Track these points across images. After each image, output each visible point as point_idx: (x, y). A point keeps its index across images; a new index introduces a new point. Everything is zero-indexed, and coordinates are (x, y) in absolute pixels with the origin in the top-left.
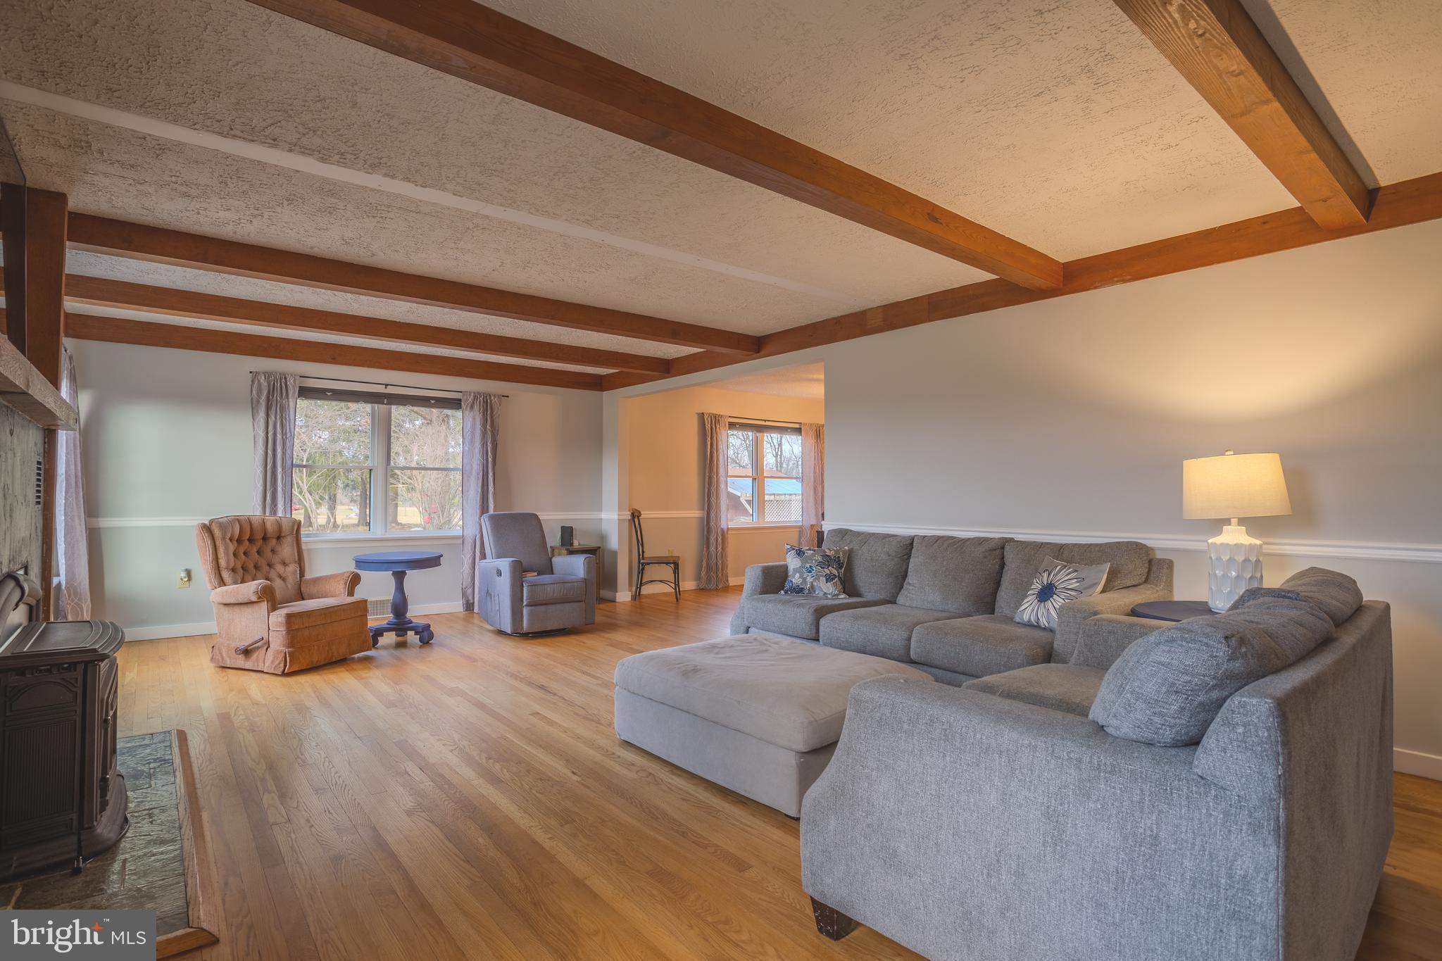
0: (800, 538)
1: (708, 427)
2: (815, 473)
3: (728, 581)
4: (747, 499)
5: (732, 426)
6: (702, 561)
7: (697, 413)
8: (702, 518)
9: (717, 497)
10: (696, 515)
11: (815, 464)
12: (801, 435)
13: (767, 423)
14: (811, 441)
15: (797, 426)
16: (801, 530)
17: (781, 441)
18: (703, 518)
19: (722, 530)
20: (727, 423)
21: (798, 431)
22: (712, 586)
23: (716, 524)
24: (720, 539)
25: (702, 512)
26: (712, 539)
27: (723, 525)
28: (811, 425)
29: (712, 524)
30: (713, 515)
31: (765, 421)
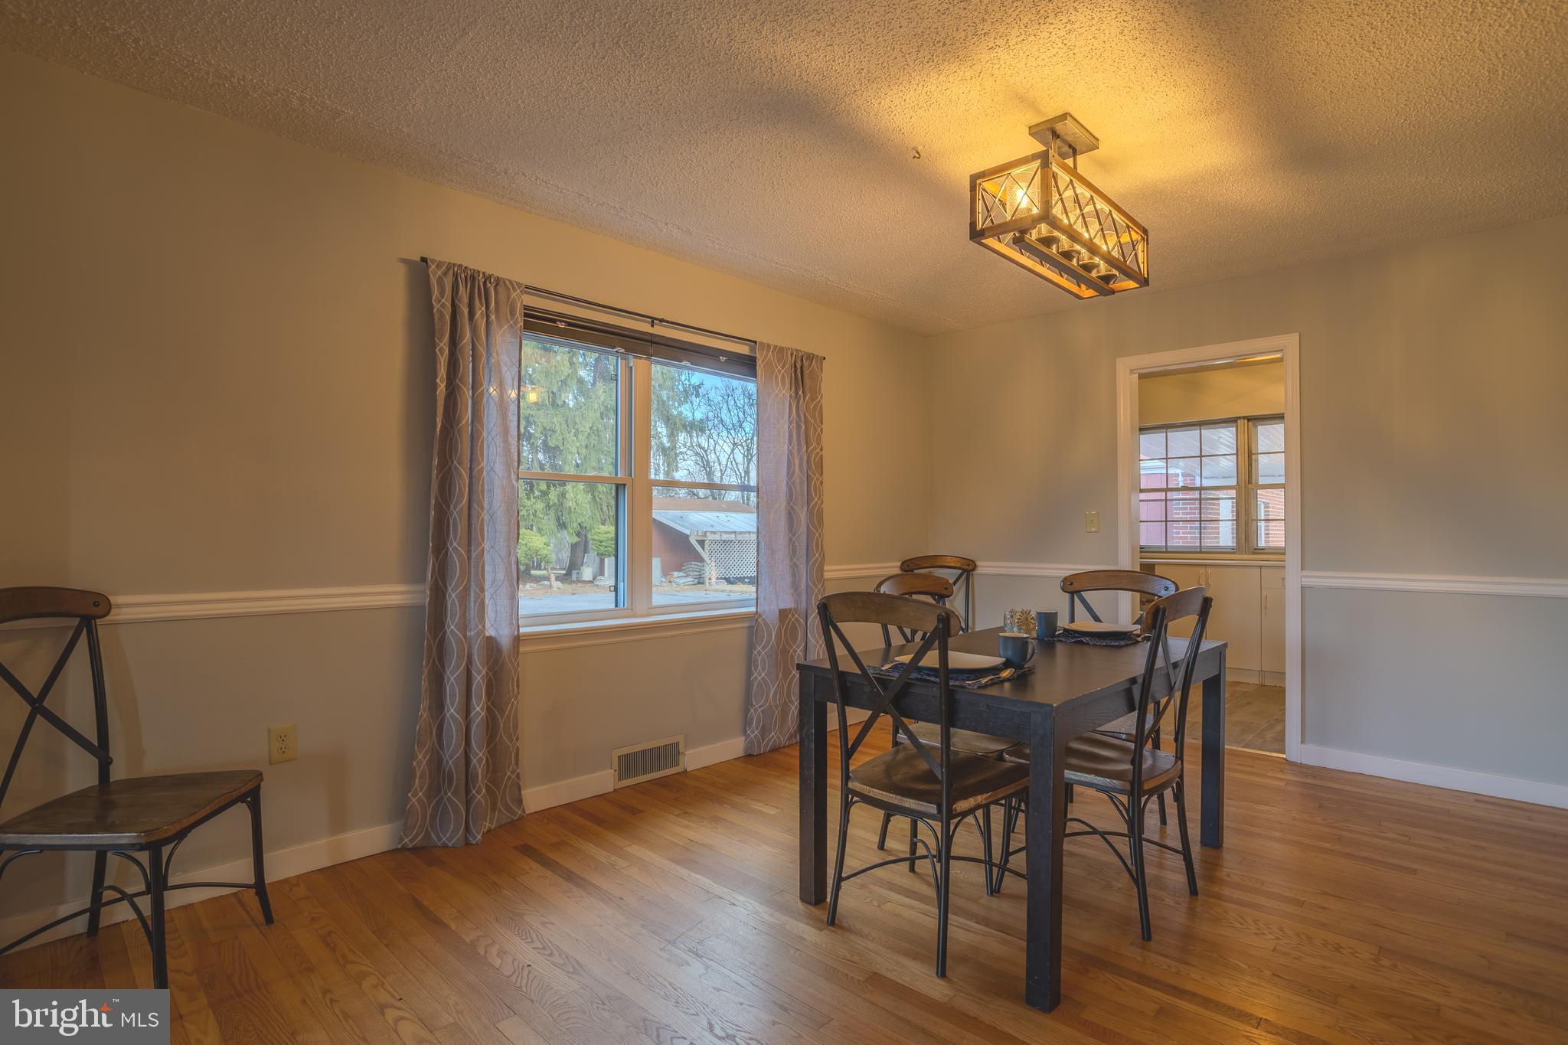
0: (751, 647)
1: (441, 304)
2: (790, 474)
3: (519, 801)
4: (700, 539)
5: (538, 323)
6: (413, 756)
7: (404, 261)
8: (413, 610)
9: (471, 538)
10: (395, 600)
11: (790, 452)
12: (755, 376)
13: (659, 330)
14: (782, 393)
15: (744, 349)
16: (753, 624)
17: (748, 467)
18: (418, 608)
19: (491, 644)
20: (519, 311)
21: (746, 365)
22: (452, 835)
23: (464, 627)
24: (479, 679)
25: (419, 587)
26: (453, 678)
27: (496, 626)
28: (780, 351)
29: (452, 627)
30: (453, 597)
31: (653, 321)
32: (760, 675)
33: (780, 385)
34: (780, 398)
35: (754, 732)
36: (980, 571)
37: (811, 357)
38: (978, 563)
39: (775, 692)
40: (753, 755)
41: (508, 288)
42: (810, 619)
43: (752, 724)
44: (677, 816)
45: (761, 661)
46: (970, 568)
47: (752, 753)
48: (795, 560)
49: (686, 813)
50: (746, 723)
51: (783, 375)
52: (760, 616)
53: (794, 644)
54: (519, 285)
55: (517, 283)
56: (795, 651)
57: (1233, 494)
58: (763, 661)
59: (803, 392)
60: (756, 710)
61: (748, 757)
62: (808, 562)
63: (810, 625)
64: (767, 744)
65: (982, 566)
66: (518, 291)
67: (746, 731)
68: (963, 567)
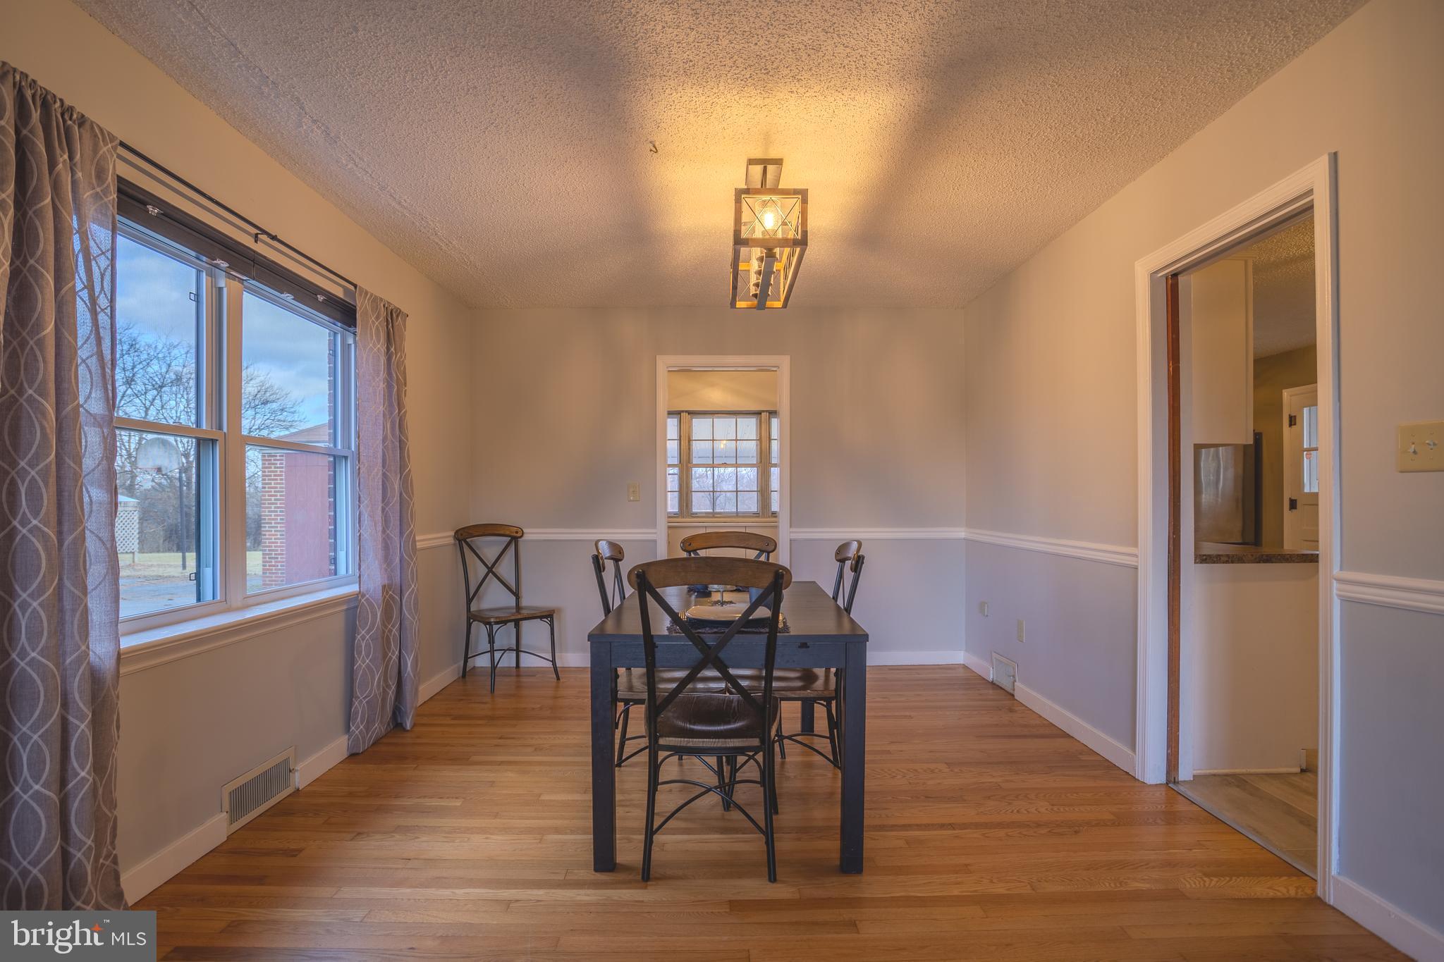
13: (262, 248)
14: (377, 348)
28: (375, 300)
32: (362, 663)
33: (374, 338)
34: (375, 353)
35: (358, 728)
36: (526, 537)
37: (399, 312)
38: (525, 530)
39: (379, 679)
40: (358, 754)
41: (96, 136)
42: (406, 596)
43: (357, 718)
44: (351, 840)
45: (366, 646)
46: (519, 535)
47: (358, 752)
48: (388, 532)
49: (359, 834)
50: (349, 718)
51: (377, 329)
52: (363, 596)
53: (389, 624)
54: (113, 138)
55: (109, 133)
56: (390, 631)
57: (676, 470)
58: (368, 645)
59: (395, 349)
60: (361, 702)
61: (353, 756)
62: (401, 533)
63: (406, 601)
64: (371, 737)
65: (527, 533)
66: (110, 145)
67: (349, 728)
68: (512, 534)
